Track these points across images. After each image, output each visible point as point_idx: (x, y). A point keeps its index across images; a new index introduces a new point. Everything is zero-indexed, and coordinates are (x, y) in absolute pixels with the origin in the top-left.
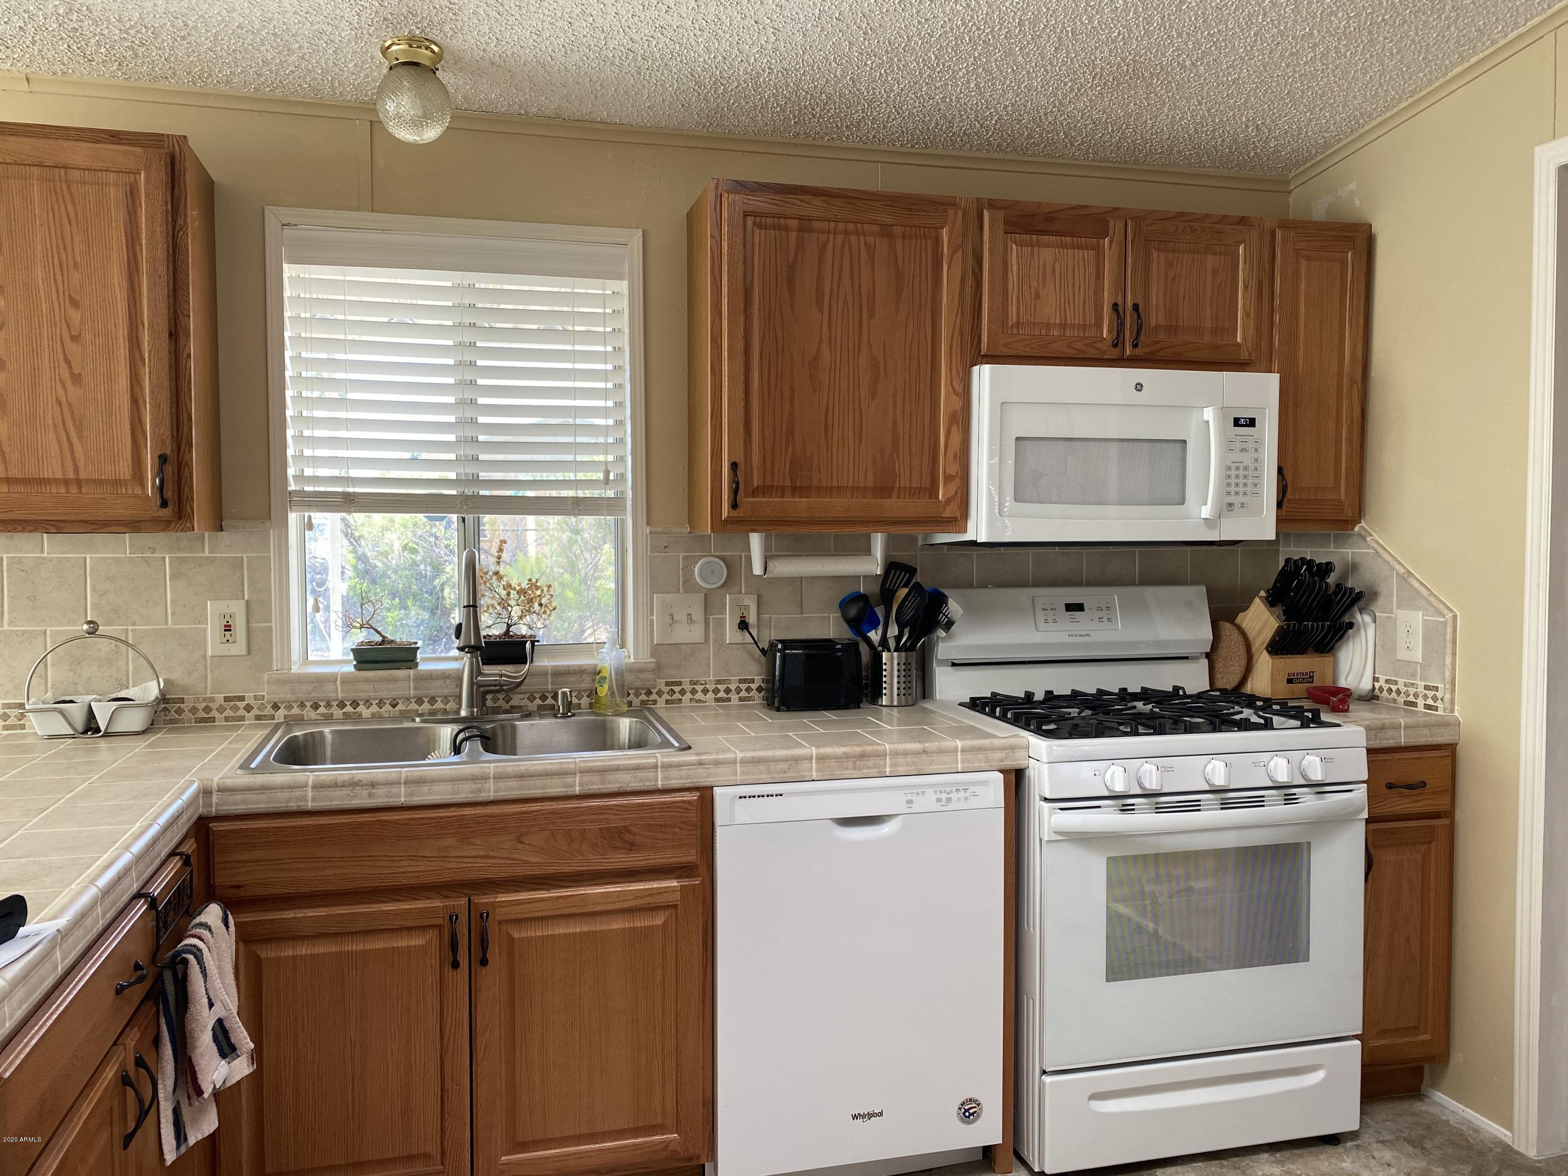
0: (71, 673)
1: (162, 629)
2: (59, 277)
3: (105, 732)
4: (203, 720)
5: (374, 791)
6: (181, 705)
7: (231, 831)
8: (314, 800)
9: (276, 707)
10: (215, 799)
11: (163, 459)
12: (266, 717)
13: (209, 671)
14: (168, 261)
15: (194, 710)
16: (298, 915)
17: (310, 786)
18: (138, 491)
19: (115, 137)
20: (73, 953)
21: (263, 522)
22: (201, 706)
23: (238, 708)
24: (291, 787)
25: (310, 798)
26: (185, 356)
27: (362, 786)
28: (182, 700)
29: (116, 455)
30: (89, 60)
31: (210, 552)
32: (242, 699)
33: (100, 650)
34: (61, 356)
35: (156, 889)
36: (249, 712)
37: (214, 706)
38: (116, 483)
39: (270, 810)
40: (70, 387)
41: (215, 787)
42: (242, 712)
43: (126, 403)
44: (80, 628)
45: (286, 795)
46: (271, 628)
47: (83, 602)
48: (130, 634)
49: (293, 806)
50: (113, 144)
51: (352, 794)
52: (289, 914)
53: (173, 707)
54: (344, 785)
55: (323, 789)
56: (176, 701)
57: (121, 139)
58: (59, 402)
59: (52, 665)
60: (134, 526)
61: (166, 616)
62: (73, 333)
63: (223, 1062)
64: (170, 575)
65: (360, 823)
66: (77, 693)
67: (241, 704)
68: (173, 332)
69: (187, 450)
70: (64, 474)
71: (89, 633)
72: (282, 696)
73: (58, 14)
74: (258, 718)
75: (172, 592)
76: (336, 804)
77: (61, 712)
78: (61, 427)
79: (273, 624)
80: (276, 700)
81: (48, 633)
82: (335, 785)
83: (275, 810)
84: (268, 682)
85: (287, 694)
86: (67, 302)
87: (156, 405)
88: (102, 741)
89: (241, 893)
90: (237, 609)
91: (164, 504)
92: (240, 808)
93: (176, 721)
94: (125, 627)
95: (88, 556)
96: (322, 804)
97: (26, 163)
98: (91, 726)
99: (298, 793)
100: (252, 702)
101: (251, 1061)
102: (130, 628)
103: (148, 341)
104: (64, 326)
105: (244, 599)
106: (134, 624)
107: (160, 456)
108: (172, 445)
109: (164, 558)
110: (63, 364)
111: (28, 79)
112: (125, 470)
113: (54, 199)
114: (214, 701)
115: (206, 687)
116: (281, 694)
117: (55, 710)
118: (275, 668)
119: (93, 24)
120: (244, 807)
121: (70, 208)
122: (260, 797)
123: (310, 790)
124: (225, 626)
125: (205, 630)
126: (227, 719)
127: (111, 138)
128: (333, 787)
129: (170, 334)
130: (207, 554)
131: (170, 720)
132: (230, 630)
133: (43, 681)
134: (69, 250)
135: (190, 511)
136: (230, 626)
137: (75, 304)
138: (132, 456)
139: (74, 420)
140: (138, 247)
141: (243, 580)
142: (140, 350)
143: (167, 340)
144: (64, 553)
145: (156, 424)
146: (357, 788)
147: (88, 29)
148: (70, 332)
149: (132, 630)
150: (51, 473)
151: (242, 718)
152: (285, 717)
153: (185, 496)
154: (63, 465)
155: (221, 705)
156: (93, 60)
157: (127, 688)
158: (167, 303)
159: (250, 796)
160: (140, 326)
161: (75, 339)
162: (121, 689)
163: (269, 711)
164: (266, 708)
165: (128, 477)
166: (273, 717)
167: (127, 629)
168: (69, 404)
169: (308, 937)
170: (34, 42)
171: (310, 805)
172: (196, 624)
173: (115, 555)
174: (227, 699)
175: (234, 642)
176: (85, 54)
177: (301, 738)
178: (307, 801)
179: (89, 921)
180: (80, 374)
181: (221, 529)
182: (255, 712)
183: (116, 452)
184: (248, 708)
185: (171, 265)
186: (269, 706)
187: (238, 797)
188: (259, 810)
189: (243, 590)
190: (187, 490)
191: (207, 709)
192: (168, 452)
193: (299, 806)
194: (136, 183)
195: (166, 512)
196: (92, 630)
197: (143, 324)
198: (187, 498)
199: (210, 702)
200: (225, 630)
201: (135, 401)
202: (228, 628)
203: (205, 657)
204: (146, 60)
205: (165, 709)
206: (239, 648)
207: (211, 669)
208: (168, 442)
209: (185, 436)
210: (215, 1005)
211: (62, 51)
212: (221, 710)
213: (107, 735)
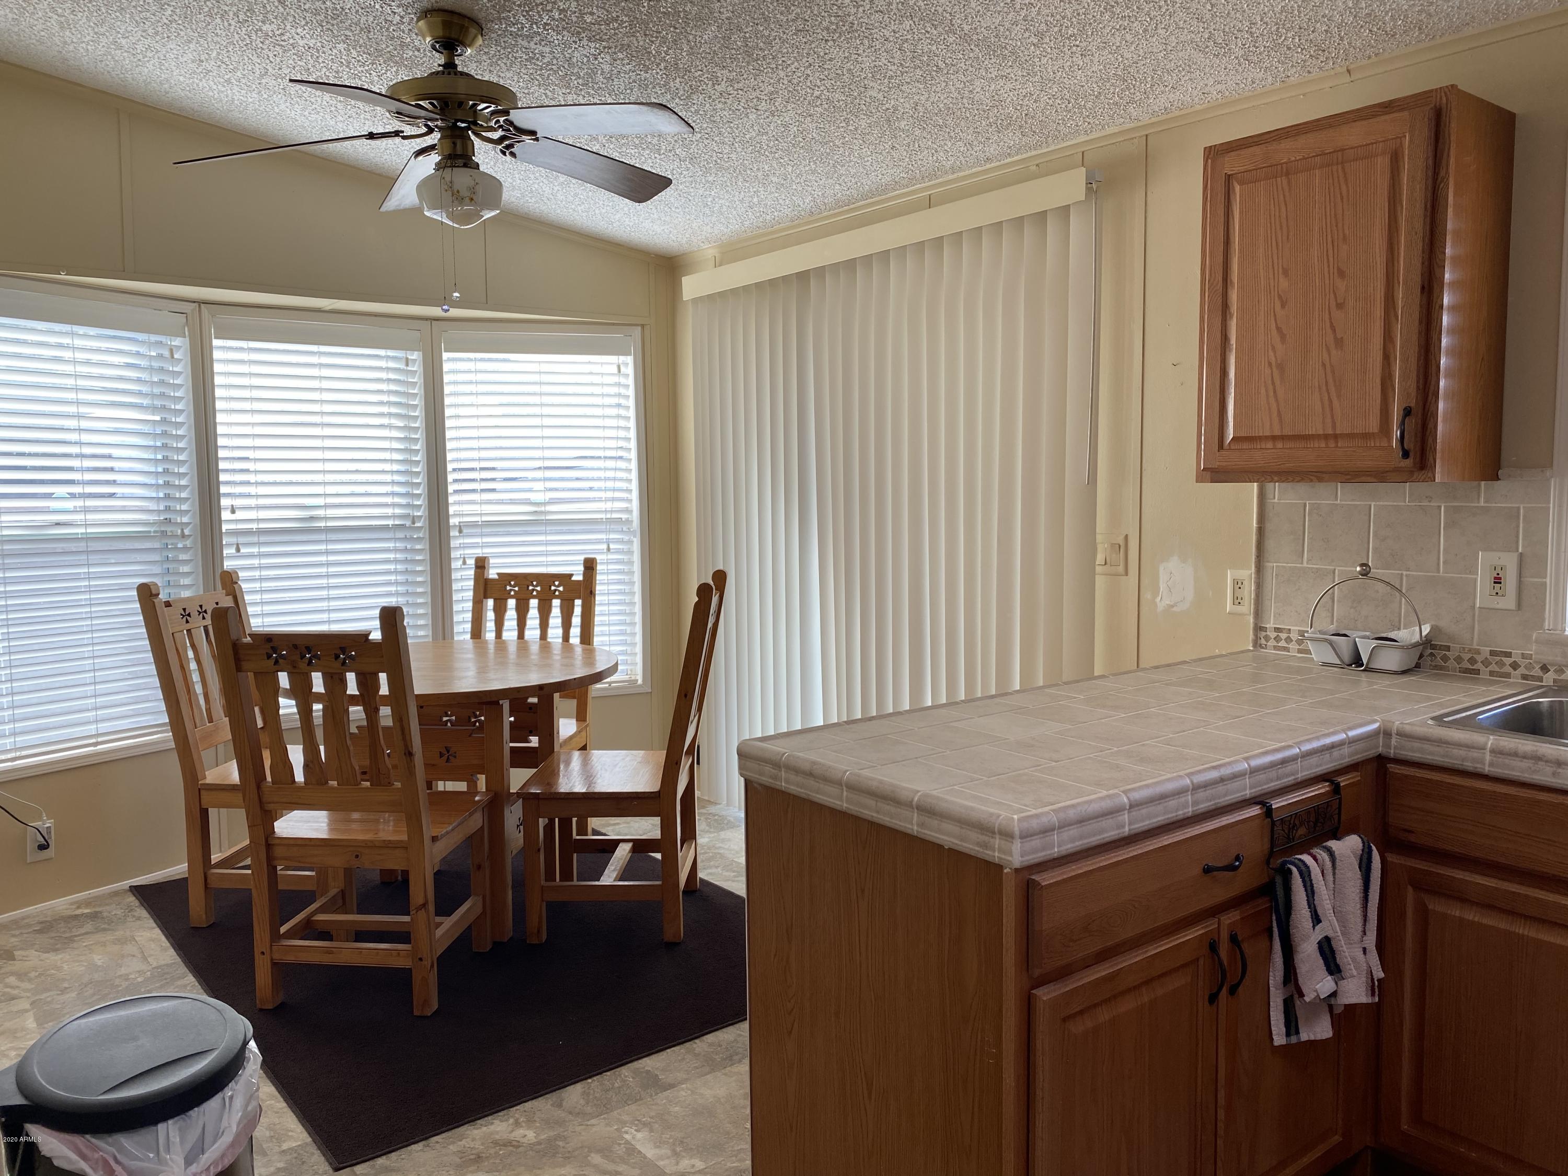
0: (1352, 610)
1: (1434, 576)
2: (1331, 252)
3: (1367, 667)
4: (1467, 671)
5: (1560, 770)
6: (1447, 653)
7: (1406, 776)
8: (1491, 764)
9: (1545, 669)
10: (1394, 741)
11: (1407, 412)
12: (1533, 678)
13: (1476, 623)
14: (1425, 216)
15: (1459, 659)
16: (1467, 878)
17: (1488, 750)
18: (1384, 444)
19: (1387, 107)
20: (1147, 822)
21: (1542, 471)
22: (1467, 656)
23: (1504, 664)
24: (1469, 747)
25: (1487, 762)
26: (1437, 307)
27: (1547, 761)
28: (1448, 648)
29: (1367, 411)
30: (1392, 36)
31: (1485, 502)
32: (1508, 655)
33: (1377, 592)
34: (1328, 324)
35: (1276, 804)
36: (1515, 669)
37: (1479, 658)
38: (1366, 436)
39: (1446, 765)
40: (1334, 352)
41: (1394, 731)
42: (1508, 669)
43: (1378, 359)
44: (1354, 569)
45: (1462, 753)
46: (1544, 585)
47: (1366, 546)
48: (1404, 578)
49: (1469, 766)
50: (1386, 114)
51: (1533, 768)
52: (1459, 874)
53: (1440, 654)
54: (1525, 757)
55: (1503, 756)
56: (1441, 648)
57: (1393, 107)
58: (1324, 365)
59: (1338, 601)
60: (1380, 476)
61: (1438, 564)
62: (1339, 301)
63: (1329, 978)
64: (1445, 523)
65: (1539, 801)
66: (1356, 629)
67: (1508, 661)
68: (1426, 286)
69: (1434, 400)
70: (1324, 430)
71: (1362, 575)
72: (1550, 658)
73: (1349, 8)
74: (1525, 677)
75: (1445, 541)
76: (1515, 774)
77: (1331, 643)
78: (1324, 388)
79: (1548, 580)
80: (1545, 662)
81: (1337, 571)
82: (1515, 754)
83: (1450, 766)
84: (1537, 642)
85: (1557, 656)
86: (1336, 274)
87: (1404, 360)
88: (1363, 674)
89: (1412, 838)
90: (1509, 561)
91: (1406, 454)
92: (1416, 756)
93: (1441, 668)
94: (1400, 572)
95: (1373, 504)
96: (1500, 771)
97: (1311, 155)
98: (1357, 660)
99: (1475, 754)
100: (1519, 660)
101: (1370, 992)
102: (1405, 573)
103: (1402, 298)
104: (1332, 295)
105: (1518, 551)
106: (1408, 570)
107: (1405, 409)
108: (1417, 398)
109: (1440, 507)
110: (1329, 331)
111: (1349, 71)
112: (1373, 425)
113: (1331, 181)
114: (1479, 653)
115: (1473, 638)
116: (1549, 656)
117: (1326, 640)
118: (1546, 628)
119: (1381, 5)
120: (1420, 756)
121: (1344, 188)
122: (1437, 749)
123: (1488, 753)
124: (1495, 578)
125: (1476, 580)
126: (1492, 673)
127: (1384, 110)
128: (1513, 756)
129: (1423, 288)
130: (1482, 504)
131: (1436, 666)
132: (1500, 583)
133: (1330, 614)
134: (1340, 225)
135: (1432, 462)
136: (1500, 578)
137: (1341, 274)
138: (1381, 410)
139: (1335, 381)
140: (1399, 208)
141: (1518, 532)
142: (1395, 309)
143: (1419, 294)
144: (1353, 500)
145: (1403, 377)
146: (1540, 763)
147: (1379, 10)
148: (1336, 301)
149: (1406, 575)
150: (1314, 430)
151: (1508, 675)
152: (1555, 680)
153: (1429, 445)
154: (1323, 422)
155: (1486, 658)
156: (1395, 34)
157: (1399, 629)
158: (1421, 259)
159: (1427, 746)
160: (1396, 285)
161: (1340, 306)
162: (1393, 630)
163: (1537, 672)
164: (1534, 668)
165: (1376, 430)
166: (1541, 679)
167: (1402, 574)
168: (1332, 366)
169: (1477, 904)
170: (1342, 39)
171: (1487, 769)
172: (1467, 574)
173: (1395, 504)
174: (1492, 653)
175: (1503, 596)
176: (1386, 32)
177: (1546, 705)
178: (1484, 764)
179: (1172, 803)
180: (1342, 338)
181: (1497, 478)
182: (1522, 670)
183: (1367, 408)
184: (1515, 666)
185: (1428, 219)
186: (1537, 667)
187: (1417, 745)
188: (1434, 762)
189: (1517, 542)
190: (1430, 440)
191: (1472, 661)
192: (1413, 405)
193: (1476, 768)
194: (1402, 146)
195: (1408, 463)
196: (1364, 572)
197: (1399, 283)
198: (1431, 448)
199: (1475, 653)
200: (1495, 583)
201: (1387, 358)
202: (1498, 581)
203: (1473, 607)
204: (1441, 16)
205: (1432, 654)
206: (1509, 602)
207: (1478, 621)
208: (1414, 394)
209: (1432, 388)
210: (1323, 923)
211: (1367, 36)
212: (1486, 663)
213: (1368, 670)
